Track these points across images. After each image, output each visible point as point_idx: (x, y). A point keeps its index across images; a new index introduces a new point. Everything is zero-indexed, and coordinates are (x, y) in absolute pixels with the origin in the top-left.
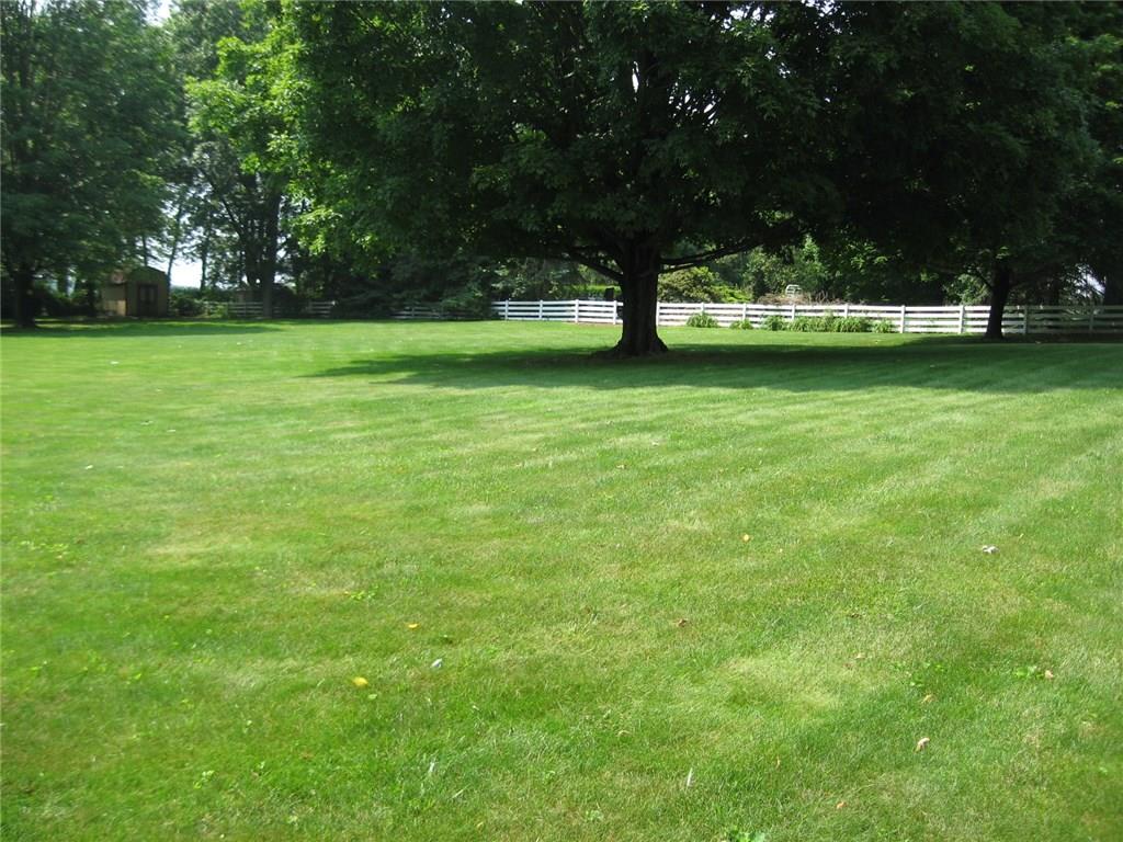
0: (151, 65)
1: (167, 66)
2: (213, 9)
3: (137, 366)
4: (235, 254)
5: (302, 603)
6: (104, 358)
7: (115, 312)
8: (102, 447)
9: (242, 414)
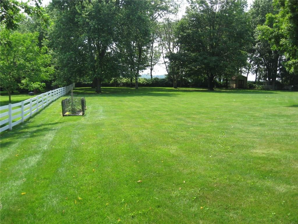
0: (245, 23)
1: (249, 23)
2: (262, 7)
3: (240, 101)
4: (265, 72)
5: (296, 170)
6: (231, 99)
7: (233, 87)
8: (234, 122)
9: (271, 116)
